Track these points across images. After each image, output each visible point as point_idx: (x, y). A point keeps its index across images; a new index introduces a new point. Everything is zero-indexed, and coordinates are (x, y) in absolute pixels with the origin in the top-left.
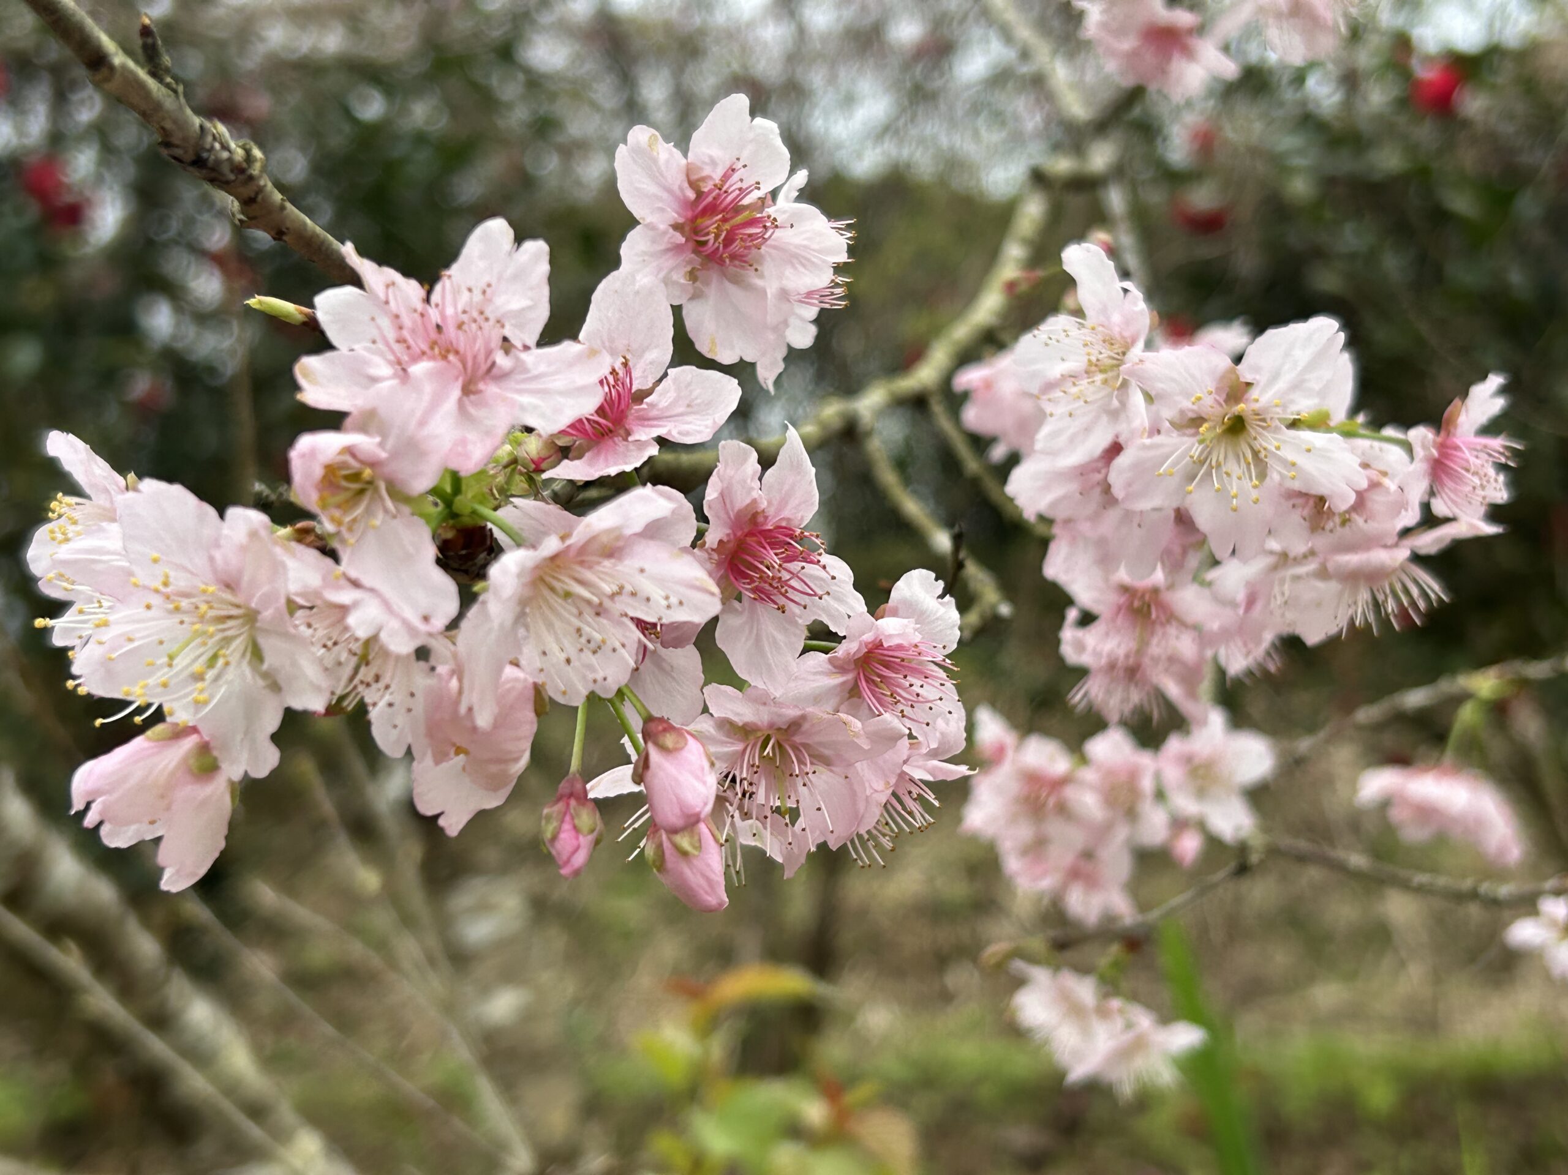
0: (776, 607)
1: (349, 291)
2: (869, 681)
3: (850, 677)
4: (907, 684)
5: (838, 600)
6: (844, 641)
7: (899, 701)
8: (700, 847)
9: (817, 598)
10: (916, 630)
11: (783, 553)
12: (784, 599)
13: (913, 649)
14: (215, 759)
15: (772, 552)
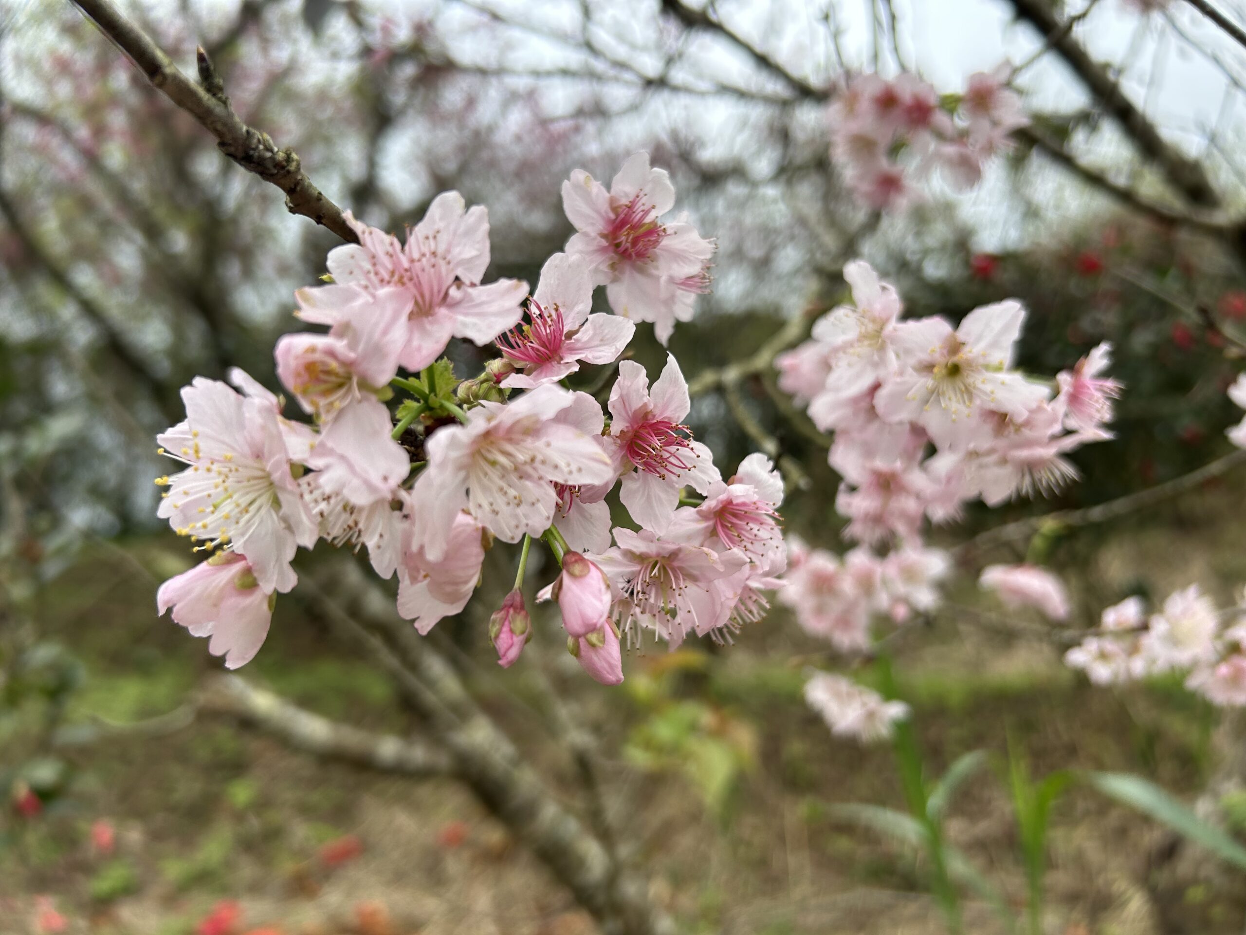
0: (659, 475)
1: (352, 247)
2: (723, 526)
3: (711, 523)
4: (749, 528)
5: (703, 471)
6: (706, 500)
7: (743, 540)
8: (604, 641)
9: (687, 470)
10: (755, 492)
11: (664, 439)
12: (666, 471)
13: (753, 505)
14: (255, 579)
15: (656, 439)
